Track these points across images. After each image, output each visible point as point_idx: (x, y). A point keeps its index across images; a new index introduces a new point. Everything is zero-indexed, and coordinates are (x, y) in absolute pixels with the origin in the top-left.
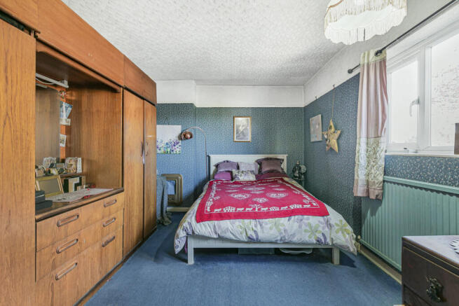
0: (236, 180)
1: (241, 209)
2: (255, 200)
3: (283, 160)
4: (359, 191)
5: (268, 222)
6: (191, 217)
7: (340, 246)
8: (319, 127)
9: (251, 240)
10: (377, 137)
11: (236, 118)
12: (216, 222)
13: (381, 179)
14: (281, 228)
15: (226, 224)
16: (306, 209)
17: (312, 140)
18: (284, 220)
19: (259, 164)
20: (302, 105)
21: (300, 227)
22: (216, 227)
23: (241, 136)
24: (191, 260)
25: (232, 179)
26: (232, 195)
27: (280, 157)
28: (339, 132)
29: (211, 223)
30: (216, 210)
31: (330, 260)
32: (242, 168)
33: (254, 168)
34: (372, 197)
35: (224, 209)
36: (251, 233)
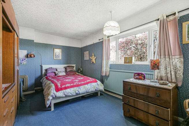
0: (58, 75)
1: (72, 84)
2: (74, 81)
3: (74, 66)
4: (104, 74)
5: (82, 87)
6: (53, 91)
7: (101, 90)
8: (88, 55)
9: (77, 94)
10: (108, 59)
11: (55, 49)
12: (64, 90)
13: (109, 70)
14: (86, 88)
15: (68, 90)
16: (92, 81)
17: (85, 59)
18: (86, 86)
19: (65, 68)
20: (80, 47)
21: (91, 87)
22: (65, 92)
23: (57, 57)
24: (53, 109)
25: (56, 75)
26: (65, 80)
27: (73, 65)
28: (96, 57)
29: (62, 91)
30: (63, 86)
31: (97, 95)
32: (59, 70)
33: (64, 70)
34: (107, 75)
35: (66, 85)
36: (77, 92)
